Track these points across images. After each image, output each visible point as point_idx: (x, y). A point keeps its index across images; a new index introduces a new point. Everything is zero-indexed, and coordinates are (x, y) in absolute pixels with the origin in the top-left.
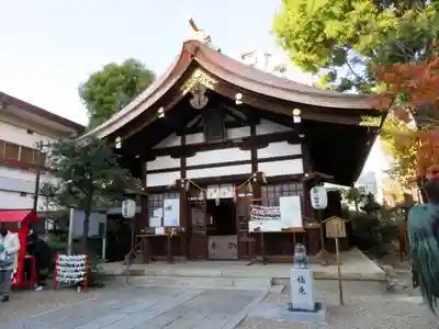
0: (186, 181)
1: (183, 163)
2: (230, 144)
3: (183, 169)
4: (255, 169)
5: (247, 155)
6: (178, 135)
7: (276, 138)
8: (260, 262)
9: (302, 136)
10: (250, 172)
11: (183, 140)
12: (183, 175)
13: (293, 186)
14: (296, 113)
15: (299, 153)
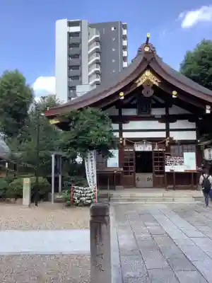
0: (123, 139)
1: (121, 127)
2: (153, 118)
3: (121, 131)
4: (168, 135)
5: (163, 126)
6: (117, 108)
7: (181, 117)
8: (170, 189)
9: (200, 119)
10: (165, 136)
11: (120, 112)
12: (121, 135)
14: (208, 107)
15: (195, 127)
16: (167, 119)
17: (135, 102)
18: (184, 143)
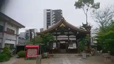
1: (57, 37)
2: (65, 35)
3: (57, 38)
4: (69, 39)
5: (68, 37)
6: (56, 32)
7: (72, 34)
9: (77, 35)
11: (57, 33)
14: (78, 32)
15: (75, 37)
16: (68, 35)
17: (60, 31)
18: (73, 41)
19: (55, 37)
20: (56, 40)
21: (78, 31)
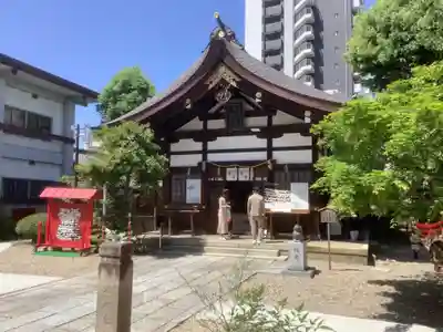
0: (207, 164)
1: (205, 146)
2: (247, 132)
3: (205, 152)
4: (270, 156)
5: (263, 143)
6: (200, 120)
10: (265, 158)
11: (205, 125)
12: (205, 158)
13: (302, 174)
14: (308, 114)
15: (310, 144)
16: (270, 132)
19: (199, 146)
20: (200, 164)
21: (309, 109)
